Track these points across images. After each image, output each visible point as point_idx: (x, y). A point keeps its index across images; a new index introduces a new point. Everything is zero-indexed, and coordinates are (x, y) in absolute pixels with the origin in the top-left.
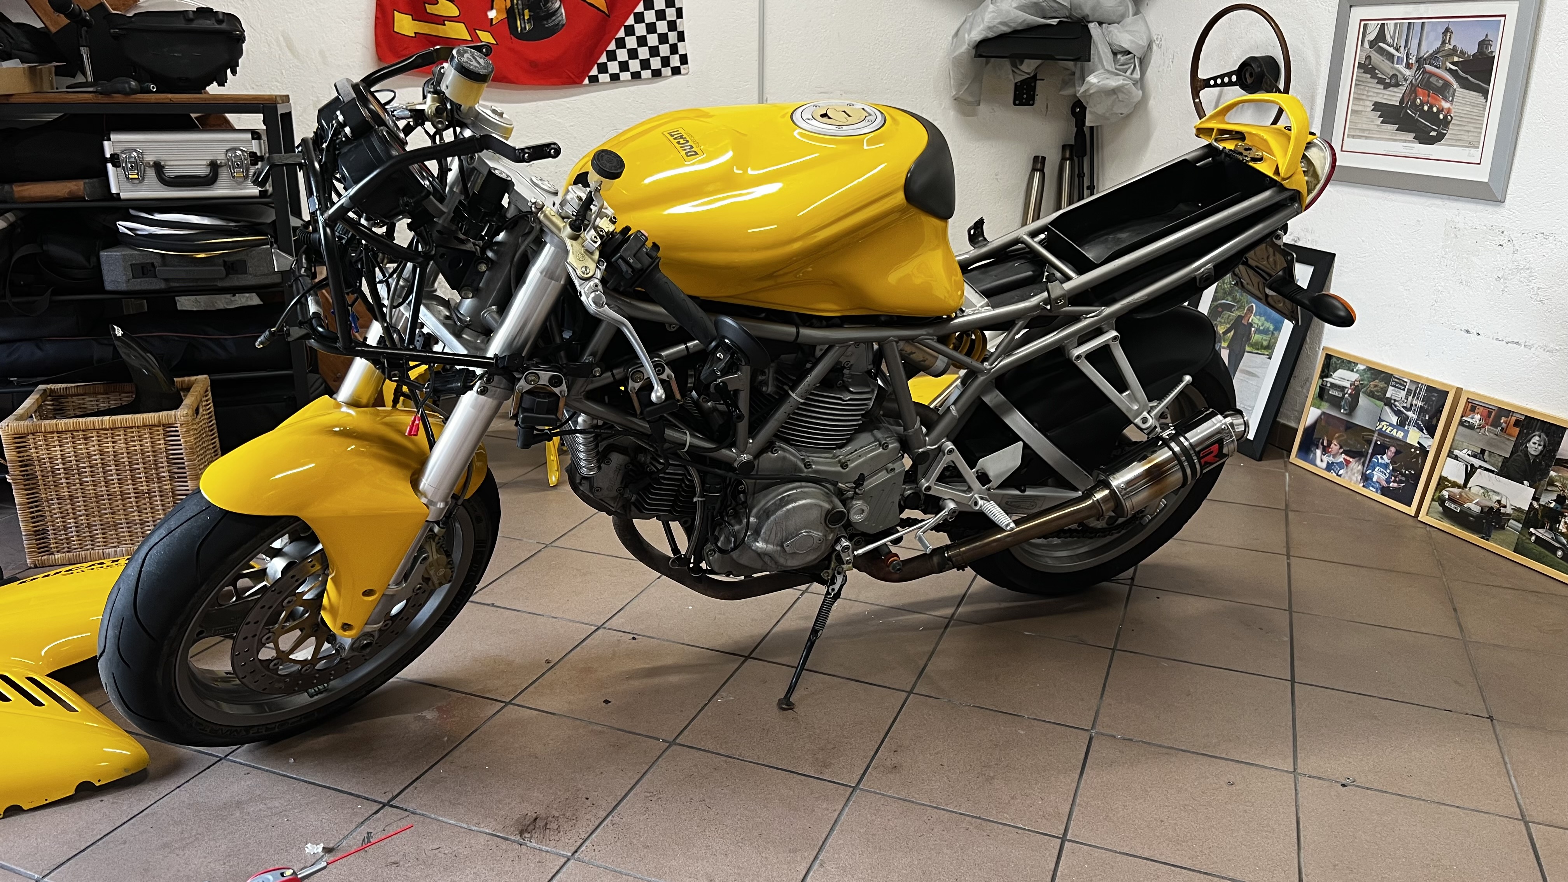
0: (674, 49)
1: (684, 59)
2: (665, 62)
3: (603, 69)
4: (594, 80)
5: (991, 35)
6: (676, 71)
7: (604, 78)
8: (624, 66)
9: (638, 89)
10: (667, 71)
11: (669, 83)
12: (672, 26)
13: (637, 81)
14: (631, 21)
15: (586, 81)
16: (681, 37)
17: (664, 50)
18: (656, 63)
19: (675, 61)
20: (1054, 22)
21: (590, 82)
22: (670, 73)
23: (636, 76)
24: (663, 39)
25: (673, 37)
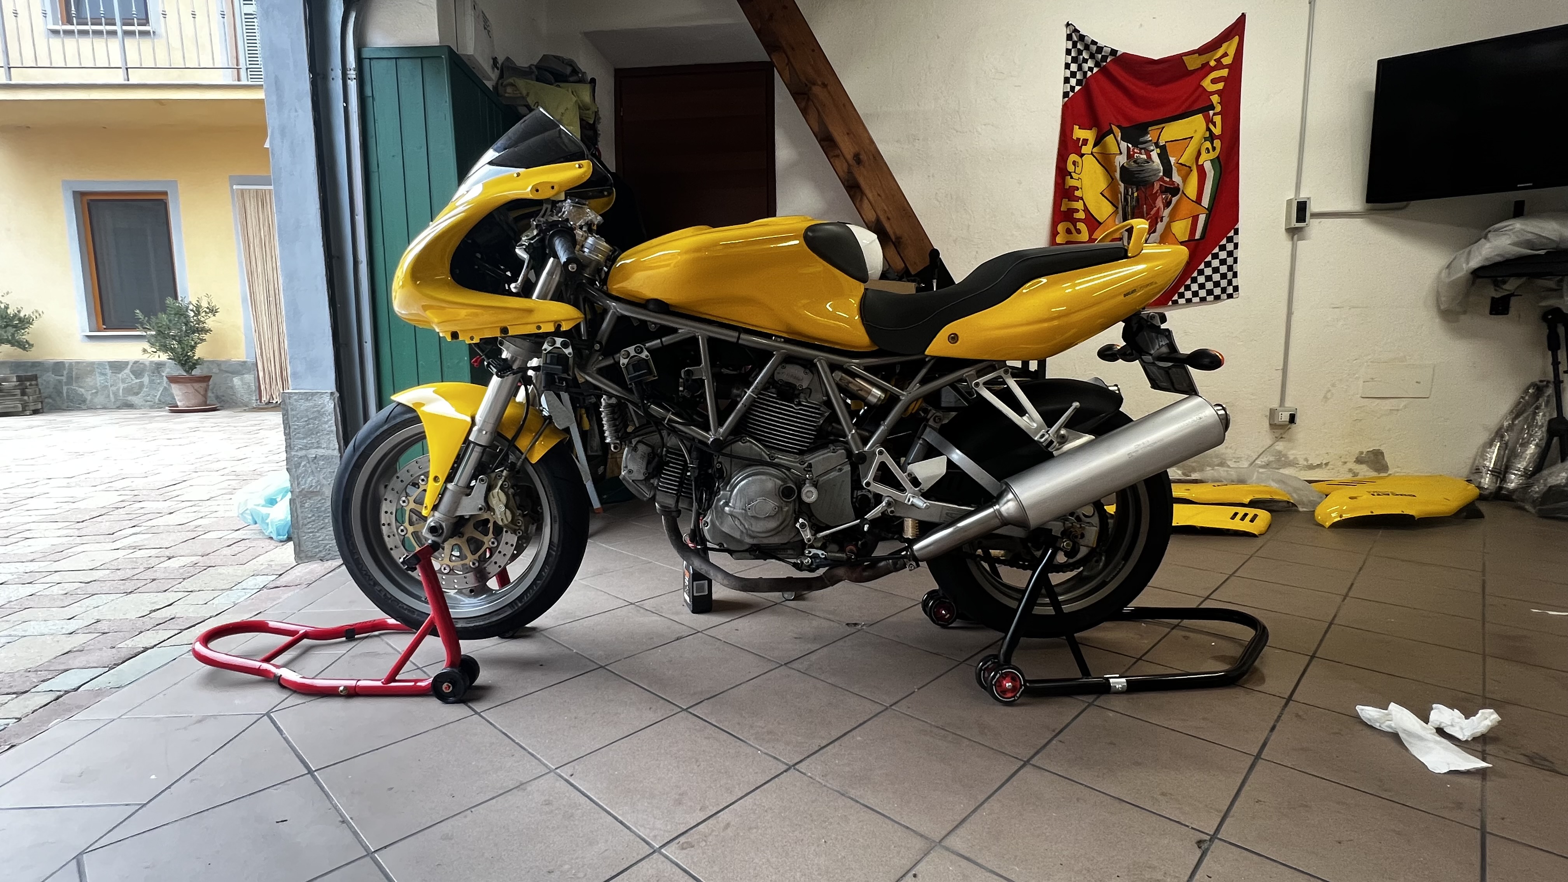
0: (1230, 283)
1: (1236, 289)
2: (1224, 290)
3: (1182, 296)
4: (1175, 302)
5: (1487, 263)
6: (1230, 296)
7: (1182, 301)
8: (1195, 294)
9: (1204, 308)
10: (1224, 296)
11: (1226, 303)
12: (1230, 268)
13: (1204, 303)
14: (1202, 266)
15: (1170, 303)
16: (1235, 275)
17: (1224, 283)
18: (1217, 291)
19: (1230, 290)
20: (1542, 252)
21: (1173, 303)
22: (1226, 297)
23: (1203, 300)
24: (1224, 276)
25: (1230, 275)
